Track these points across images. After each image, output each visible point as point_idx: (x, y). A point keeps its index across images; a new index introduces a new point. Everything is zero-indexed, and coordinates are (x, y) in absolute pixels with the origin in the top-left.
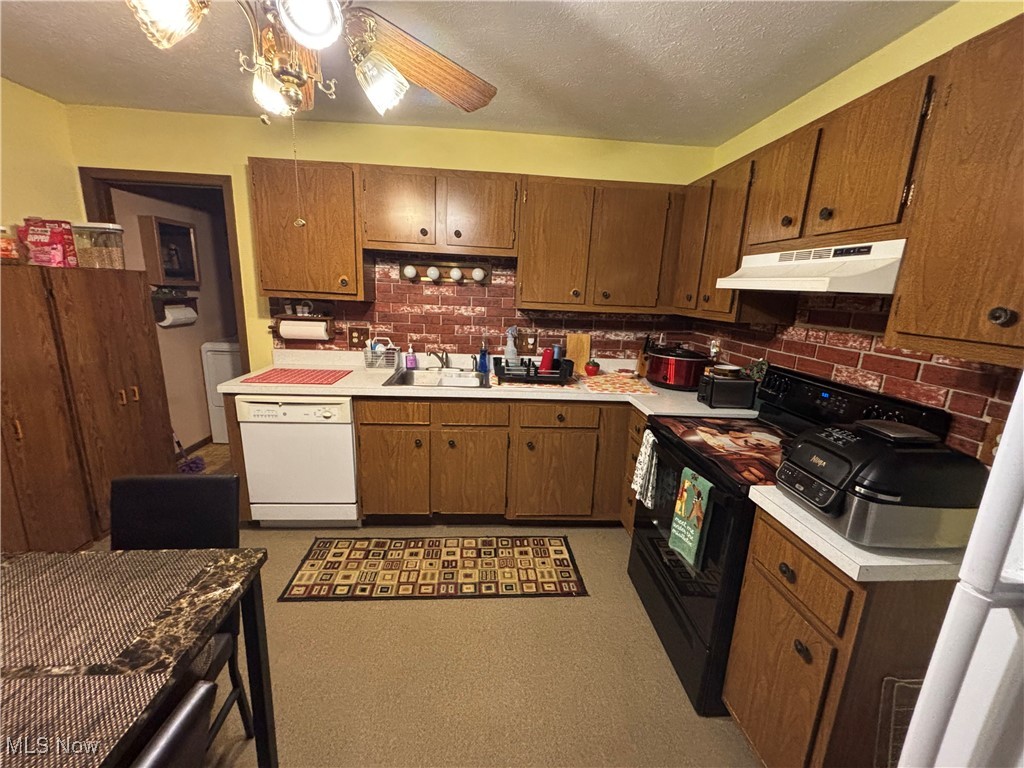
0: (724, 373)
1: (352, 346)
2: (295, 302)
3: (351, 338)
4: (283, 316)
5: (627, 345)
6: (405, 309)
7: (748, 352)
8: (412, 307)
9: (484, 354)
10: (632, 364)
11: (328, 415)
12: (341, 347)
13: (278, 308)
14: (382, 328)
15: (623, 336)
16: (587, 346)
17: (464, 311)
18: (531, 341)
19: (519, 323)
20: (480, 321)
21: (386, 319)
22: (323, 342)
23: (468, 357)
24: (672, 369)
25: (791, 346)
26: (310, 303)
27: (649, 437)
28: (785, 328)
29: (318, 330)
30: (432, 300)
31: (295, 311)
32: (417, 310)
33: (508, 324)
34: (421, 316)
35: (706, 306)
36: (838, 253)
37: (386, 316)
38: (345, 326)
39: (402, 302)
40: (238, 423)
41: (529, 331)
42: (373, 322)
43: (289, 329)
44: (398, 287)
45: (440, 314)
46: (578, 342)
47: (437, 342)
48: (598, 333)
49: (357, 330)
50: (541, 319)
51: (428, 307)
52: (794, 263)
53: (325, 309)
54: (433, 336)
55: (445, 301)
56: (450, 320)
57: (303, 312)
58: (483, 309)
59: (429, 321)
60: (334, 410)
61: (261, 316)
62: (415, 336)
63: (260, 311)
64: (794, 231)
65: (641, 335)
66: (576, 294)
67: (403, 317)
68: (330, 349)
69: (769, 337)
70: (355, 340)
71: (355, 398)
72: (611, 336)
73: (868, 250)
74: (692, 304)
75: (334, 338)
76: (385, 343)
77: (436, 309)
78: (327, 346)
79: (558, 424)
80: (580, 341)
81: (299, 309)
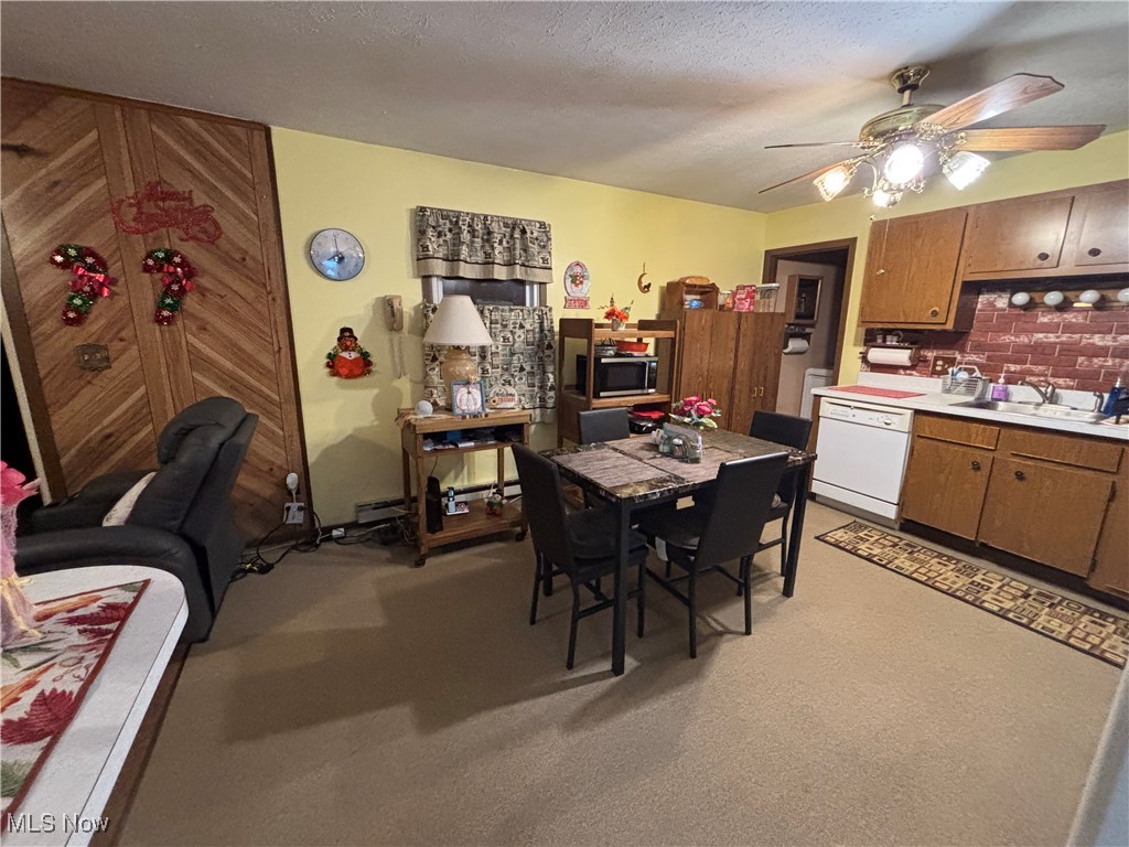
1: (934, 373)
2: (886, 332)
3: (935, 365)
4: (874, 344)
6: (1008, 338)
8: (1016, 337)
9: (1115, 392)
11: (889, 422)
12: (922, 374)
13: (871, 338)
14: (974, 358)
17: (1098, 340)
20: (1123, 353)
21: (978, 348)
22: (905, 368)
23: (1090, 395)
26: (901, 334)
29: (902, 356)
30: (1046, 329)
31: (884, 341)
32: (1024, 339)
34: (1027, 346)
37: (980, 345)
38: (930, 354)
39: (1005, 331)
40: (819, 418)
42: (963, 351)
43: (877, 355)
44: (1003, 316)
45: (1056, 343)
47: (1046, 376)
49: (943, 359)
51: (1041, 335)
53: (914, 338)
54: (1040, 368)
55: (1070, 328)
56: (1072, 351)
57: (892, 340)
59: (1040, 353)
60: (895, 419)
61: (855, 345)
62: (1014, 367)
63: (856, 340)
67: (1006, 346)
68: (910, 375)
70: (938, 368)
71: (917, 412)
75: (916, 365)
76: (971, 371)
77: (1052, 338)
78: (908, 372)
81: (889, 338)
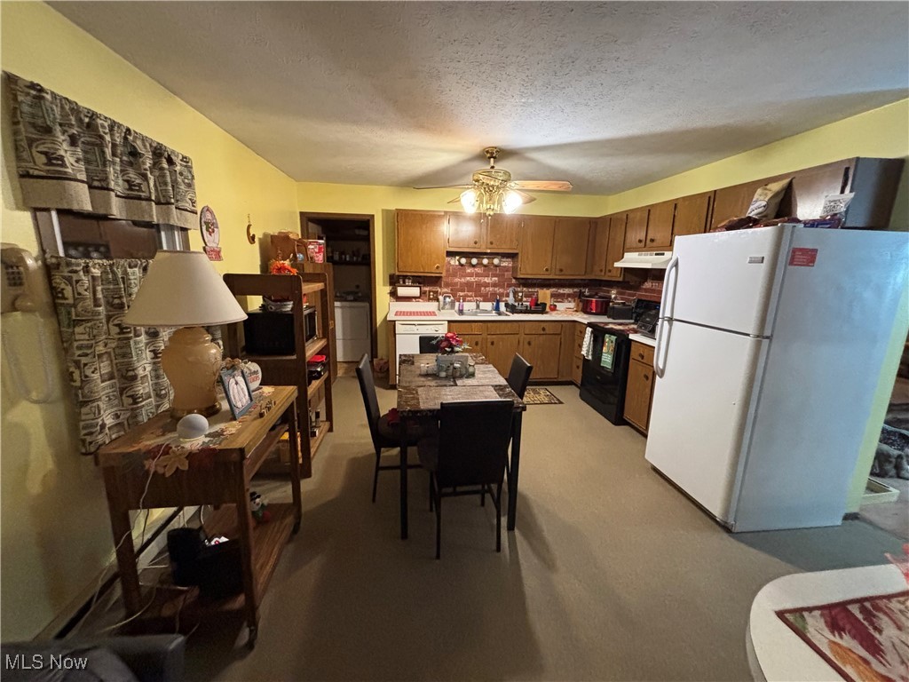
0: (619, 304)
1: (430, 299)
2: (405, 277)
3: (430, 295)
4: (398, 284)
5: (569, 295)
6: (457, 280)
7: (630, 295)
8: (460, 279)
9: (498, 302)
10: (572, 305)
11: (437, 330)
12: (424, 301)
13: (394, 281)
14: (445, 290)
15: (567, 291)
16: (549, 296)
17: (487, 280)
18: (520, 294)
19: (515, 285)
20: (494, 285)
21: (447, 285)
22: (415, 298)
23: (490, 304)
24: (594, 304)
25: (646, 290)
26: (412, 278)
27: (589, 330)
28: (644, 283)
29: (415, 291)
30: (471, 275)
31: (404, 282)
32: (463, 280)
33: (509, 286)
35: (610, 274)
36: (656, 254)
38: (427, 289)
39: (456, 277)
40: (395, 334)
41: (519, 289)
42: (441, 287)
43: (402, 291)
44: (456, 269)
45: (474, 282)
46: (544, 295)
47: (473, 296)
48: (554, 289)
49: (433, 291)
50: (526, 283)
51: (468, 278)
52: (643, 257)
53: (419, 281)
54: (470, 294)
55: (478, 275)
56: (479, 285)
57: (408, 282)
58: (496, 279)
59: (469, 285)
60: (440, 327)
61: (384, 285)
62: (461, 294)
63: (384, 282)
64: (643, 244)
65: (575, 290)
66: (547, 270)
67: (456, 284)
69: (637, 287)
71: (449, 322)
72: (561, 291)
73: (663, 254)
74: (603, 273)
75: (422, 296)
76: (449, 297)
77: (472, 279)
78: (418, 300)
79: (542, 332)
80: (545, 293)
81: (407, 280)
